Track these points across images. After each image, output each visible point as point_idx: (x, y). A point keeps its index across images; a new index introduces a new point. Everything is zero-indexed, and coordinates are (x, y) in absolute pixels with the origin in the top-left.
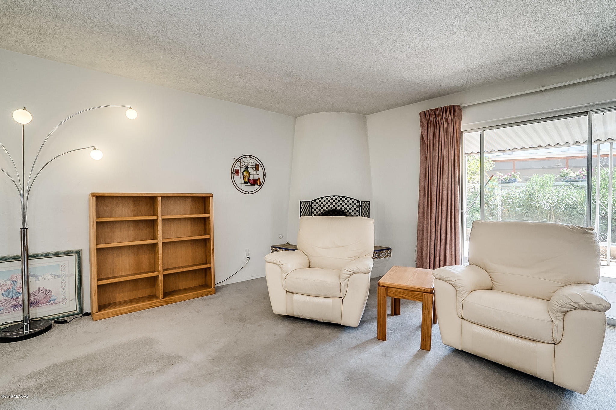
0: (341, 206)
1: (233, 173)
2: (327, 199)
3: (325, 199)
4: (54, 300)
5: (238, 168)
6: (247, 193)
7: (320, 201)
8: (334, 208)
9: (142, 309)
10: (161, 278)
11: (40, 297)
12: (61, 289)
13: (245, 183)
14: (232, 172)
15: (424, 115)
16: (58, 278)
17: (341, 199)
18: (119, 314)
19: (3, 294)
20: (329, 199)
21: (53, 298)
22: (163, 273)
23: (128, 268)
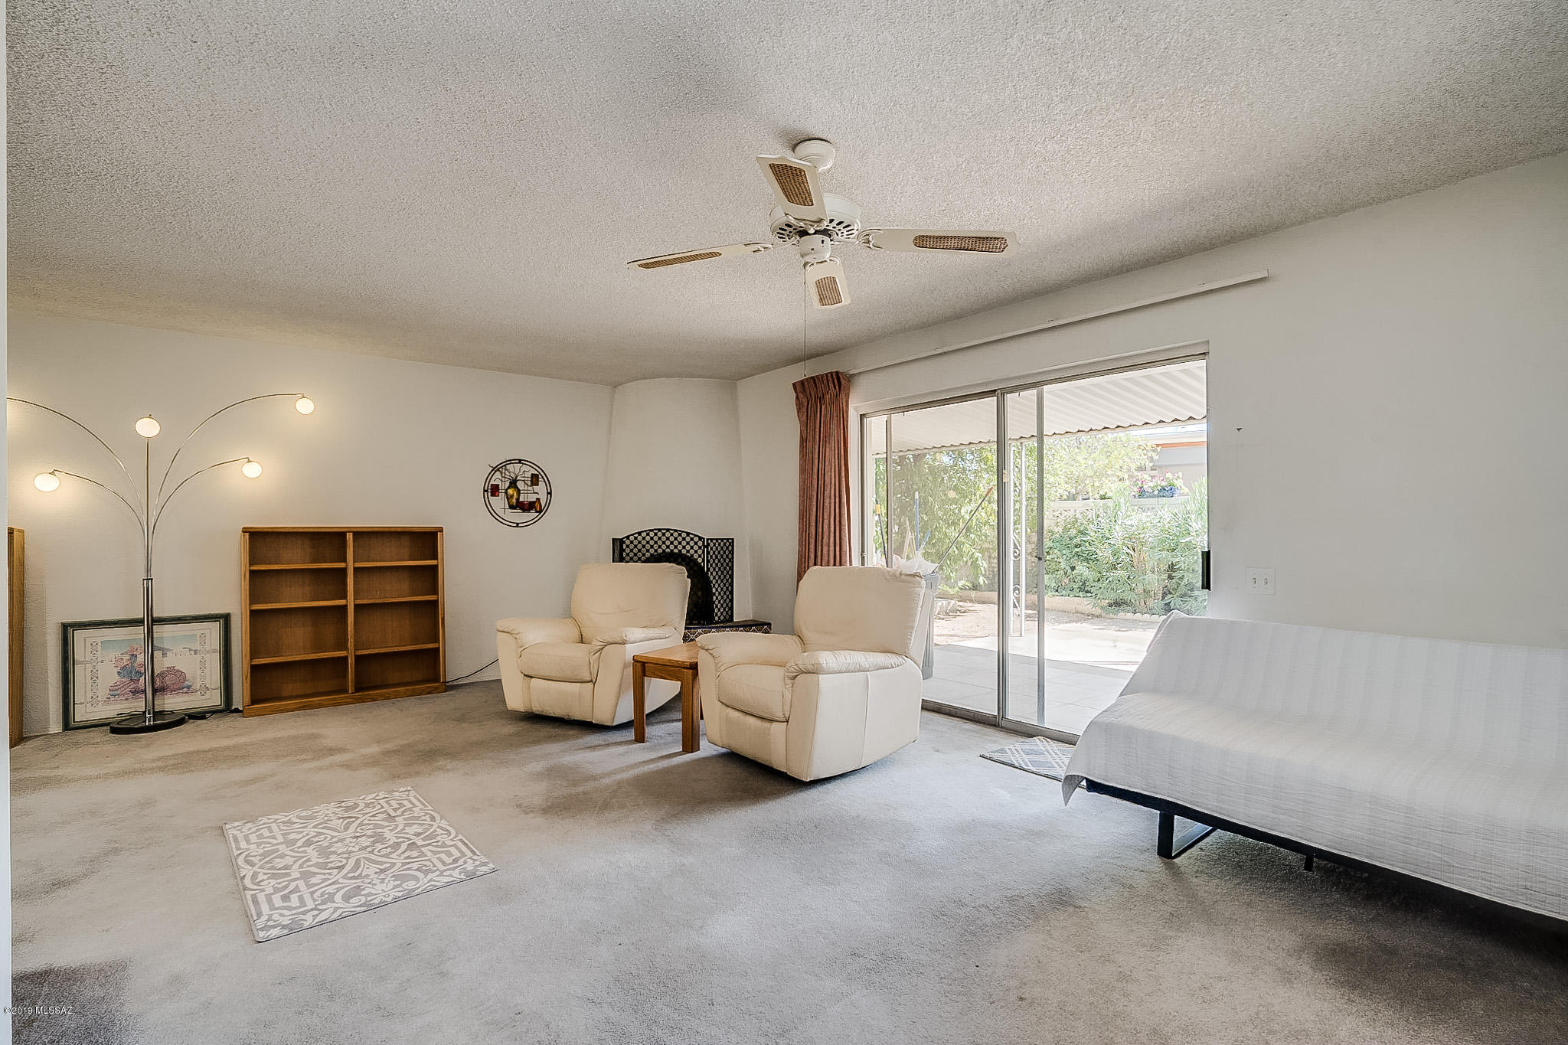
0: (672, 547)
1: (487, 491)
2: (648, 534)
3: (644, 534)
4: (189, 687)
5: (498, 482)
6: (515, 525)
7: (636, 538)
8: (668, 550)
9: (320, 706)
10: (351, 661)
11: (169, 680)
12: (199, 672)
13: (512, 507)
14: (486, 488)
15: (800, 387)
16: (195, 654)
17: (664, 534)
18: (282, 711)
19: (119, 673)
20: (652, 534)
21: (187, 683)
22: (355, 653)
23: (301, 644)
